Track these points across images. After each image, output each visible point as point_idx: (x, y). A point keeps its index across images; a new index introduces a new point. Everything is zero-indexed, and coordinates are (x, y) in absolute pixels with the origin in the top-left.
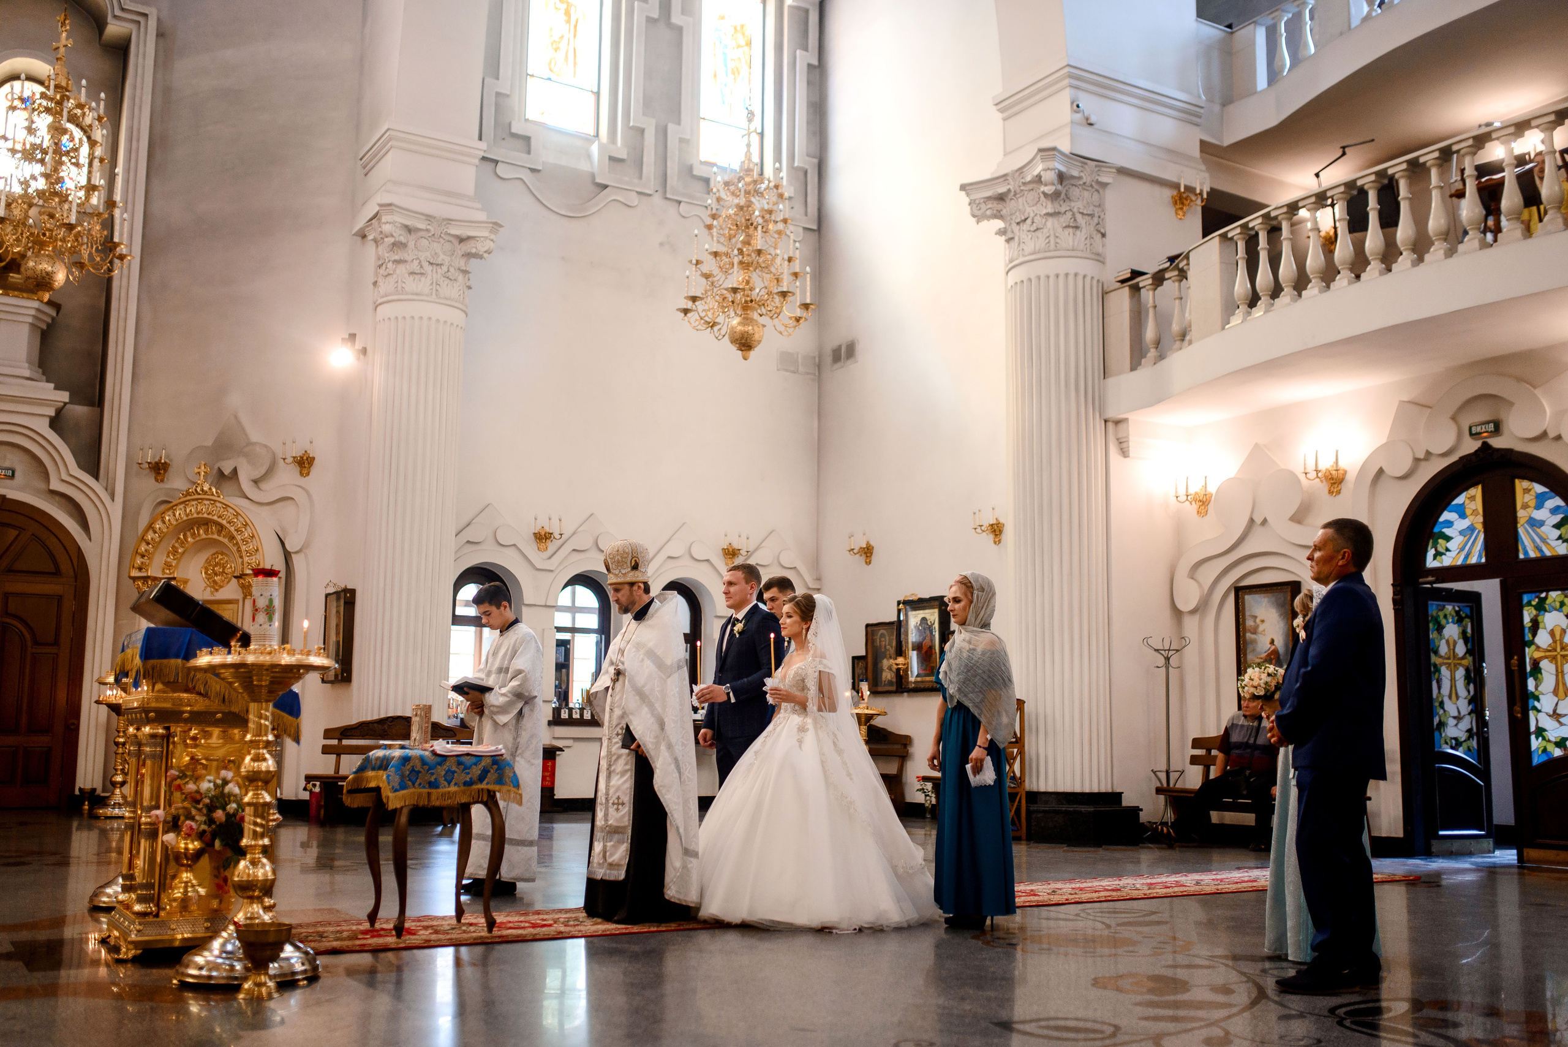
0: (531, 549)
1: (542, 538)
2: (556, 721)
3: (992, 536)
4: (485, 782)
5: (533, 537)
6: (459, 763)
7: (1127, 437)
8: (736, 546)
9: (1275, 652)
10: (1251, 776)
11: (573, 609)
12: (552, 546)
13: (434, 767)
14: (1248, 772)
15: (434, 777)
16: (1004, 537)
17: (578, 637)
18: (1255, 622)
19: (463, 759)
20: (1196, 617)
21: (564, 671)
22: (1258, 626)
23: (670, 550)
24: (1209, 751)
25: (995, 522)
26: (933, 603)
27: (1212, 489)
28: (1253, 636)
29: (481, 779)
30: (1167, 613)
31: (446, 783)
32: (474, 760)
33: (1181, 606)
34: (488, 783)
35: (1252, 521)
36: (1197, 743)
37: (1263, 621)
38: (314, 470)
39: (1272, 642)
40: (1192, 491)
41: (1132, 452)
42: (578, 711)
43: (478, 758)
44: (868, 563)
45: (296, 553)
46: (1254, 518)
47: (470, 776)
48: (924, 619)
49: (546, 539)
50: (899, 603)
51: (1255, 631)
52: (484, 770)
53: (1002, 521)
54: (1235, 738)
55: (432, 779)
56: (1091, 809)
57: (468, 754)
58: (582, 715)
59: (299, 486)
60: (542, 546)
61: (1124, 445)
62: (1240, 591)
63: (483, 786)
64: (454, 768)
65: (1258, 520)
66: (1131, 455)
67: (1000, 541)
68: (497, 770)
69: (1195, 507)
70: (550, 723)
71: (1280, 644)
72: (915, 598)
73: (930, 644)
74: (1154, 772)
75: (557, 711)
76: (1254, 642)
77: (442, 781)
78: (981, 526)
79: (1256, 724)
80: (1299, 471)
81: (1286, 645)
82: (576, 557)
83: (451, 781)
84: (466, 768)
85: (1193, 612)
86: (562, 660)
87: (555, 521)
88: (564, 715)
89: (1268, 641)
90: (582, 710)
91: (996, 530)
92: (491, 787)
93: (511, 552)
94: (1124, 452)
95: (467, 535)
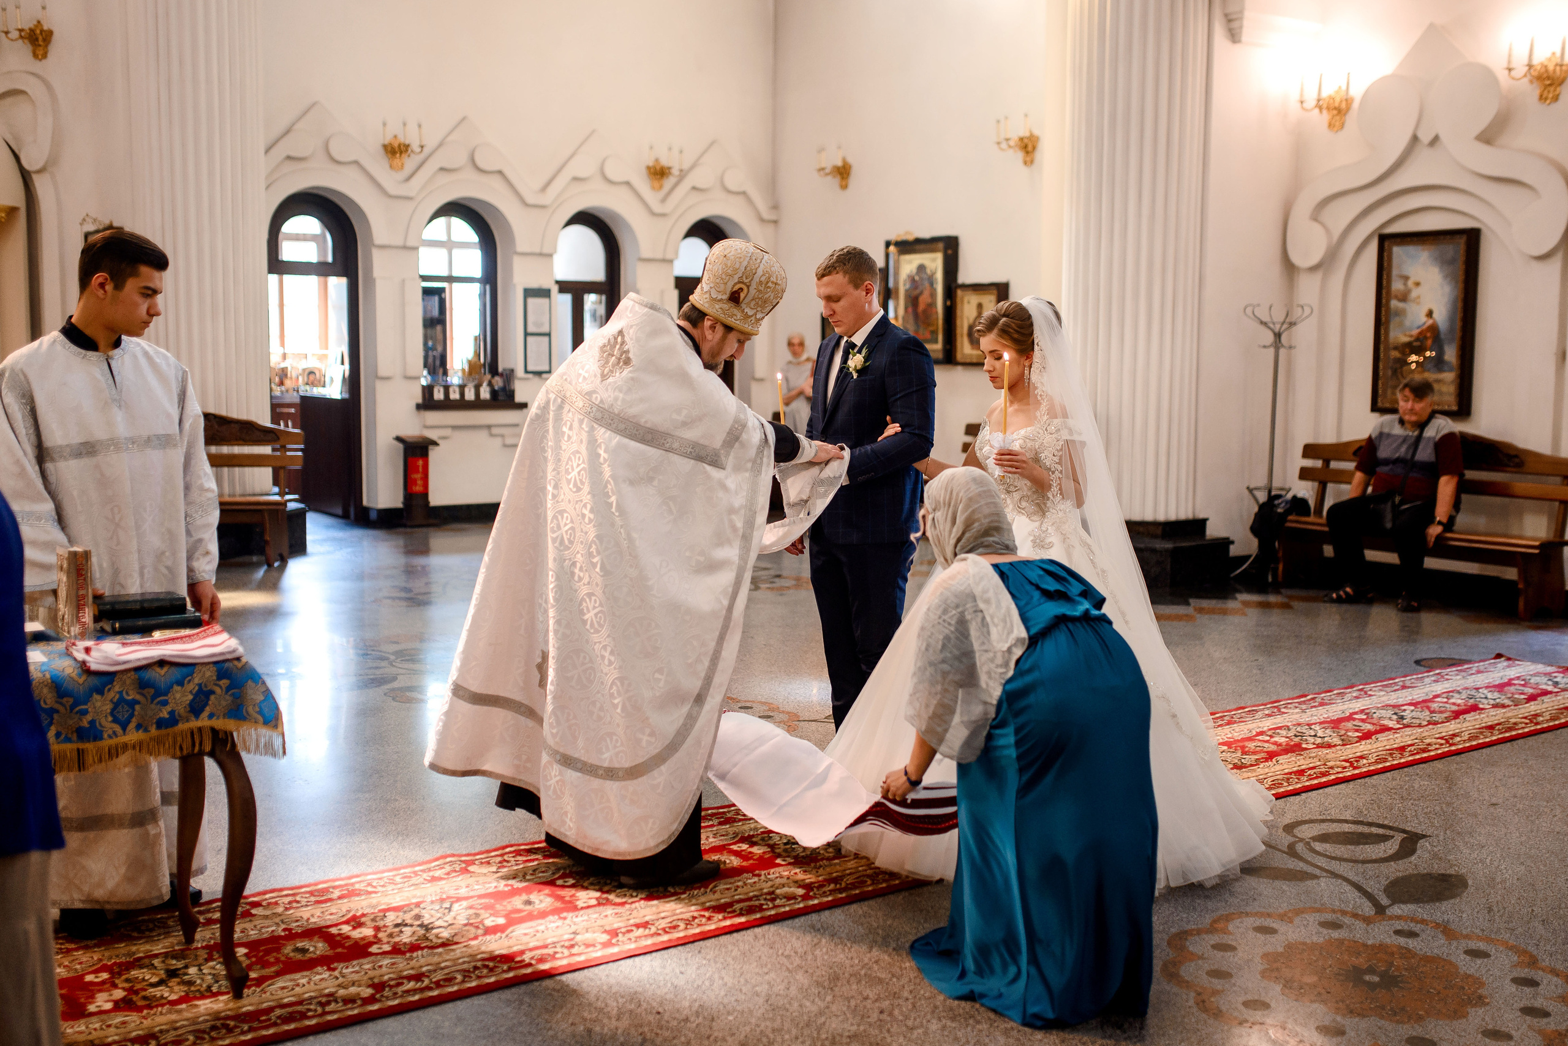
0: (380, 168)
1: (395, 151)
2: (428, 403)
3: (1020, 155)
4: (205, 714)
5: (382, 151)
6: (143, 685)
7: (1241, 12)
8: (665, 162)
9: (1434, 329)
10: (1402, 503)
11: (449, 245)
12: (410, 163)
13: (87, 699)
14: (1397, 499)
15: (89, 717)
16: (1038, 155)
17: (455, 285)
18: (1405, 284)
19: (149, 675)
20: (1318, 276)
21: (439, 328)
22: (1409, 291)
23: (577, 168)
24: (1327, 462)
25: (1027, 134)
26: (933, 246)
27: (1357, 92)
28: (1401, 305)
29: (196, 709)
30: (1275, 269)
31: (118, 728)
32: (176, 673)
33: (1296, 259)
34: (211, 716)
35: (1415, 139)
36: (1310, 451)
37: (1418, 284)
38: (55, 49)
39: (1430, 314)
40: (1325, 94)
41: (1247, 32)
42: (457, 390)
43: (185, 670)
44: (844, 187)
45: (39, 172)
46: (1420, 135)
47: (169, 708)
48: (921, 268)
49: (401, 153)
50: (888, 244)
51: (1404, 298)
52: (200, 691)
53: (1036, 132)
54: (1383, 453)
55: (85, 723)
56: (1169, 545)
57: (162, 663)
58: (462, 394)
59: (33, 74)
60: (397, 162)
61: (1235, 25)
62: (1386, 241)
63: (203, 722)
64: (132, 695)
65: (1425, 137)
66: (1244, 38)
67: (1032, 162)
68: (228, 689)
69: (1326, 117)
70: (419, 407)
71: (1441, 316)
72: (910, 238)
73: (929, 301)
74: (1250, 490)
75: (428, 391)
76: (1400, 313)
77: (108, 725)
78: (1007, 140)
79: (1416, 433)
80: (1498, 67)
81: (1452, 320)
82: (444, 178)
83: (128, 721)
84: (159, 692)
85: (1314, 269)
86: (436, 313)
87: (412, 128)
88: (439, 395)
89: (1424, 311)
90: (462, 388)
91: (1028, 147)
92: (219, 723)
93: (353, 173)
94: (1234, 36)
95: (284, 149)
